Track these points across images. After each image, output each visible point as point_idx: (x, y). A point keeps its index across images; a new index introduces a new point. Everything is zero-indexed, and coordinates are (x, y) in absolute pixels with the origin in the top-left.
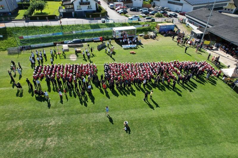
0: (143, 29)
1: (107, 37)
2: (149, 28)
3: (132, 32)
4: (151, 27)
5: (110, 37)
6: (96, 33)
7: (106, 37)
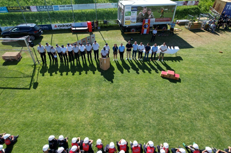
0: (185, 10)
1: (105, 22)
2: (197, 8)
3: (166, 11)
4: (200, 7)
5: (112, 22)
6: (83, 13)
7: (102, 22)
